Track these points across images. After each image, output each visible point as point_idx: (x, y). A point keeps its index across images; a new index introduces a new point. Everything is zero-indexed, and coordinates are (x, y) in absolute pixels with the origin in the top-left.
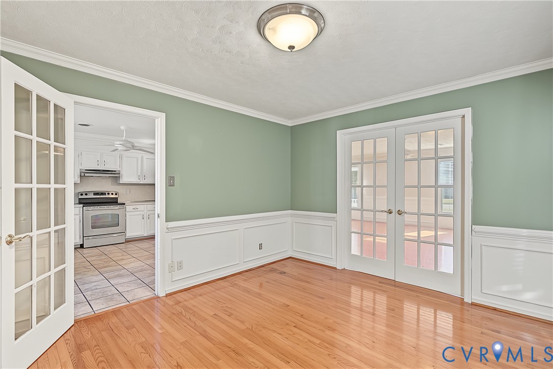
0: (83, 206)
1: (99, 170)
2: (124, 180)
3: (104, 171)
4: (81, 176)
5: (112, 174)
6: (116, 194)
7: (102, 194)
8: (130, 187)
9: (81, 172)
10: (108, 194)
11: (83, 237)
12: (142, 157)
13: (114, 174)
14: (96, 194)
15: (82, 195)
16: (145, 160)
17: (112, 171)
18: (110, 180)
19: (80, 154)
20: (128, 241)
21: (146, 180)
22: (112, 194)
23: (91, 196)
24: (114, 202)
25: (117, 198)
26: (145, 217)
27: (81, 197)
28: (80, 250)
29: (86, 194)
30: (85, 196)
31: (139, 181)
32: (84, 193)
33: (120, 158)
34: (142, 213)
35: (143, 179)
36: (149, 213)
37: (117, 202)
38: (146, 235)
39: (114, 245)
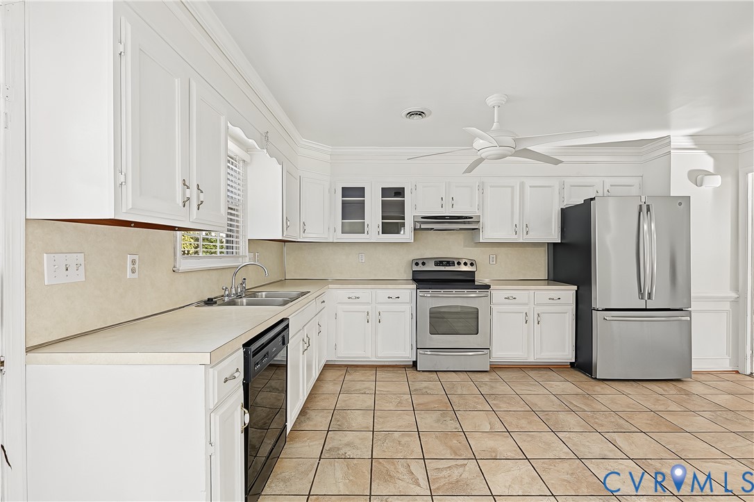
0: (417, 289)
1: (444, 217)
2: (487, 235)
3: (451, 218)
4: (415, 229)
5: (464, 223)
6: (472, 264)
7: (449, 263)
8: (496, 250)
9: (415, 222)
10: (459, 263)
11: (417, 349)
12: (522, 185)
13: (469, 223)
14: (439, 263)
15: (417, 264)
16: (528, 190)
17: (466, 218)
18: (461, 235)
19: (414, 189)
20: (495, 368)
21: (530, 233)
22: (465, 264)
23: (431, 267)
24: (467, 281)
25: (474, 272)
26: (530, 319)
27: (416, 268)
28: (411, 373)
29: (424, 264)
30: (420, 268)
31: (516, 237)
32: (420, 263)
33: (481, 190)
34: (525, 309)
35: (525, 232)
36: (539, 309)
37: (474, 281)
38: (531, 359)
39: (469, 373)
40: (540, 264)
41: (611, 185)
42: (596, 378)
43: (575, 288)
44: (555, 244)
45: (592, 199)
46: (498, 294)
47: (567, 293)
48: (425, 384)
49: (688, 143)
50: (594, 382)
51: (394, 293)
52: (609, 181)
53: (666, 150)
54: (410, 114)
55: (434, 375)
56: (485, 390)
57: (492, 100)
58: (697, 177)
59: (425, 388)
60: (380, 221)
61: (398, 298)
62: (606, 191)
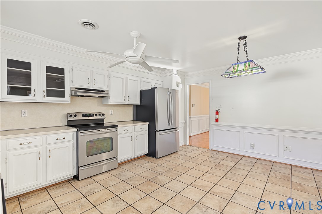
0: (77, 131)
1: (90, 90)
2: (112, 100)
3: (94, 90)
4: (72, 95)
5: (101, 93)
6: (103, 115)
7: (91, 115)
8: (113, 108)
9: (71, 91)
10: (96, 115)
11: (78, 167)
12: (127, 78)
13: (103, 94)
14: (85, 115)
15: (71, 116)
16: (129, 81)
17: (102, 91)
18: (96, 100)
19: (71, 71)
22: (100, 115)
23: (80, 117)
24: (100, 124)
25: (104, 119)
26: (133, 138)
27: (69, 119)
28: (76, 183)
29: (75, 116)
30: (73, 118)
31: (124, 102)
32: (73, 115)
33: (109, 77)
34: (130, 135)
35: (128, 100)
36: (136, 134)
37: (104, 124)
38: (134, 156)
39: (108, 172)
40: (130, 114)
41: (155, 83)
42: (157, 158)
43: (148, 123)
44: (137, 105)
45: (156, 88)
46: (120, 129)
47: (145, 126)
48: (89, 187)
49: (176, 73)
50: (157, 160)
51: (61, 136)
52: (155, 82)
53: (171, 74)
54: (85, 24)
55: (90, 180)
56: (123, 178)
57: (134, 34)
58: (178, 84)
59: (91, 189)
60: (45, 88)
61: (64, 138)
62: (154, 85)
